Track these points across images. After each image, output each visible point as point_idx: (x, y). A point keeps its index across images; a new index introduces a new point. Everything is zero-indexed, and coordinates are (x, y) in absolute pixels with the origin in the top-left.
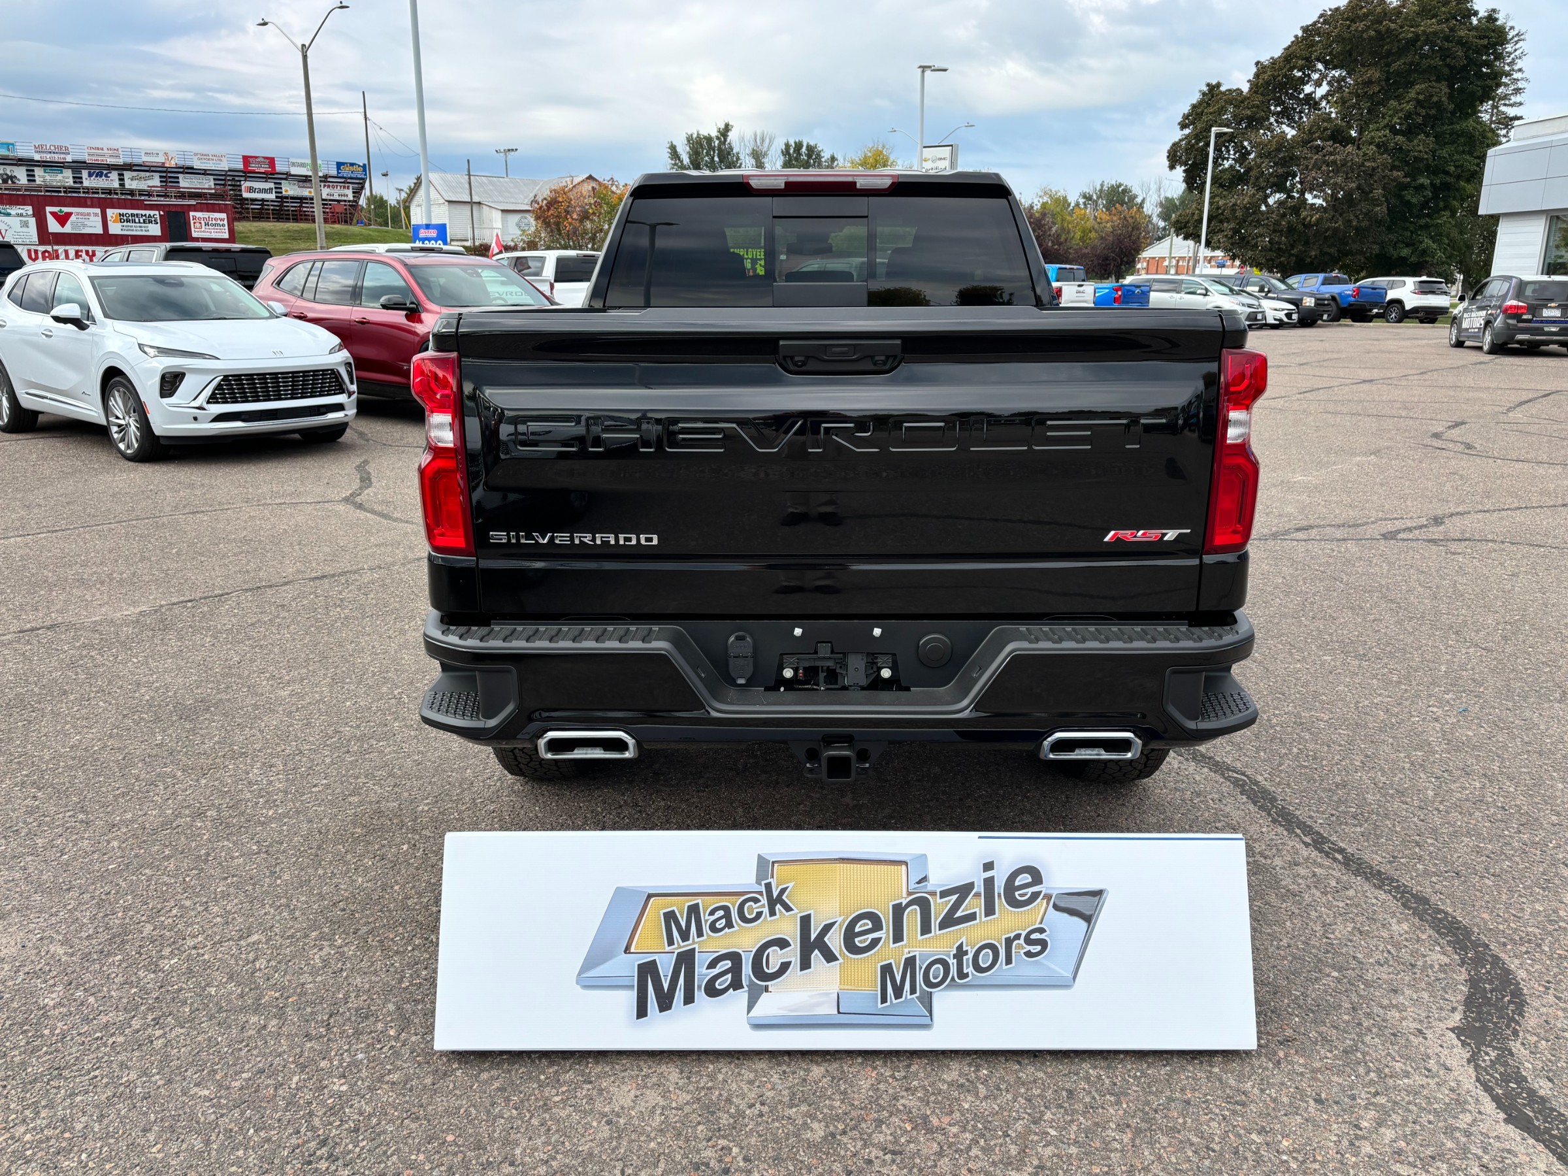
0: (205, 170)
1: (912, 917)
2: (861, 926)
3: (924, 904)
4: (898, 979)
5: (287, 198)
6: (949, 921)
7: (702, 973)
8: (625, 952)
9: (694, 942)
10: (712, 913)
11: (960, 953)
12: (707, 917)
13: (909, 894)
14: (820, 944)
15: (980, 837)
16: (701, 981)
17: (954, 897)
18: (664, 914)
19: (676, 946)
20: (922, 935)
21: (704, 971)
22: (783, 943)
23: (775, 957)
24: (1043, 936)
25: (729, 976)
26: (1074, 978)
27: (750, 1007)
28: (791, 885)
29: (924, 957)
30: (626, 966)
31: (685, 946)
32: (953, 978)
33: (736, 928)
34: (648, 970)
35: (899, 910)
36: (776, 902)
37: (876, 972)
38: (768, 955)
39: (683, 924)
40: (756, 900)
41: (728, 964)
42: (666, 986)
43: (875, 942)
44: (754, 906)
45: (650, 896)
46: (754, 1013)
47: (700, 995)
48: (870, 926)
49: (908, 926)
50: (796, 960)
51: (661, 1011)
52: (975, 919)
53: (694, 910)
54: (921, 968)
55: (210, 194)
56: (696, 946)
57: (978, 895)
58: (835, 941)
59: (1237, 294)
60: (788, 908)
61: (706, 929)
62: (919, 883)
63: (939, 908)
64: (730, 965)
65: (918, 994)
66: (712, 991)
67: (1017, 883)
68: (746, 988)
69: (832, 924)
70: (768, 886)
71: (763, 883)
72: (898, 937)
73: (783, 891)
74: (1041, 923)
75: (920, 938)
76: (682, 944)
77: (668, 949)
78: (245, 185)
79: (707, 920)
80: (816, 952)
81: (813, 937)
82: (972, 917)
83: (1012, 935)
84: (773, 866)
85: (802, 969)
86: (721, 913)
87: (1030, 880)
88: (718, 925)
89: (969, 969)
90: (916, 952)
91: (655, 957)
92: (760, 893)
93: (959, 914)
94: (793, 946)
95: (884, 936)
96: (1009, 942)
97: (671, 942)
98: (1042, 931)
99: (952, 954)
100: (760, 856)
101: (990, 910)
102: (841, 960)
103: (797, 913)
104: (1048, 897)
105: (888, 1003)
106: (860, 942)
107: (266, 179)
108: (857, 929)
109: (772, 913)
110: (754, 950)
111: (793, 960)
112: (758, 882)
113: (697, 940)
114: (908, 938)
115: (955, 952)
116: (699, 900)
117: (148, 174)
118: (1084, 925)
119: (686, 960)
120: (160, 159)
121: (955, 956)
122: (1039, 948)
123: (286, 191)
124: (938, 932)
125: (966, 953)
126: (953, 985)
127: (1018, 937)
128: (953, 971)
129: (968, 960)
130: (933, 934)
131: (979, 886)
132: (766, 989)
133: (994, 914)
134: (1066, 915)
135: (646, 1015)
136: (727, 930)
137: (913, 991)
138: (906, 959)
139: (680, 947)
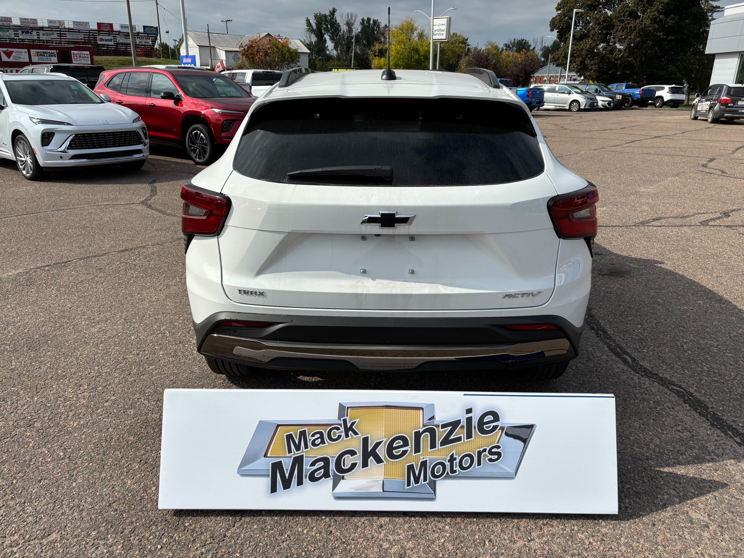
0: (79, 30)
1: (426, 439)
2: (396, 444)
3: (432, 432)
4: (417, 473)
5: (119, 44)
6: (446, 441)
7: (307, 468)
8: (265, 456)
9: (303, 451)
10: (313, 436)
11: (452, 459)
12: (310, 438)
13: (424, 426)
14: (373, 453)
15: (464, 395)
16: (306, 473)
17: (449, 428)
18: (286, 436)
19: (293, 453)
20: (431, 449)
21: (309, 467)
22: (353, 453)
23: (348, 460)
24: (499, 450)
25: (322, 470)
26: (516, 475)
27: (334, 488)
28: (357, 420)
29: (431, 461)
30: (265, 464)
31: (298, 453)
32: (448, 473)
33: (327, 444)
34: (277, 467)
35: (418, 435)
36: (349, 430)
37: (404, 469)
38: (344, 459)
39: (297, 441)
40: (338, 429)
41: (321, 464)
42: (287, 475)
43: (404, 452)
44: (337, 432)
45: (278, 426)
46: (337, 490)
47: (306, 480)
48: (402, 443)
49: (423, 444)
50: (360, 462)
51: (284, 489)
52: (461, 440)
53: (303, 434)
54: (430, 467)
55: (82, 42)
56: (304, 454)
57: (462, 427)
58: (382, 451)
59: (585, 93)
60: (356, 433)
61: (309, 444)
62: (430, 419)
63: (441, 434)
64: (323, 464)
65: (428, 481)
66: (313, 478)
67: (485, 420)
68: (332, 477)
69: (382, 442)
70: (345, 421)
71: (342, 419)
72: (417, 450)
73: (353, 423)
74: (498, 443)
75: (429, 450)
76: (296, 452)
77: (288, 455)
78: (99, 37)
79: (310, 439)
80: (371, 457)
81: (370, 449)
82: (459, 439)
83: (481, 449)
84: (348, 410)
85: (363, 467)
86: (318, 435)
87: (492, 419)
88: (316, 442)
89: (457, 468)
90: (427, 458)
91: (281, 459)
92: (340, 425)
93: (452, 437)
94: (358, 454)
95: (409, 449)
96: (480, 453)
97: (290, 451)
98: (498, 447)
99: (447, 459)
100: (341, 405)
101: (469, 436)
102: (385, 462)
103: (361, 436)
104: (502, 428)
105: (411, 486)
106: (396, 452)
107: (109, 34)
108: (394, 445)
109: (347, 436)
110: (337, 456)
111: (358, 462)
112: (339, 418)
113: (304, 450)
114: (423, 451)
115: (449, 458)
116: (306, 429)
117: (51, 32)
118: (521, 444)
119: (299, 461)
120: (57, 25)
121: (449, 461)
122: (496, 457)
123: (119, 40)
124: (440, 447)
125: (455, 459)
126: (448, 477)
127: (485, 450)
128: (448, 469)
129: (456, 463)
130: (437, 448)
131: (463, 422)
132: (343, 478)
133: (472, 438)
134: (512, 439)
135: (276, 491)
136: (321, 445)
137: (425, 480)
138: (421, 462)
139: (295, 454)
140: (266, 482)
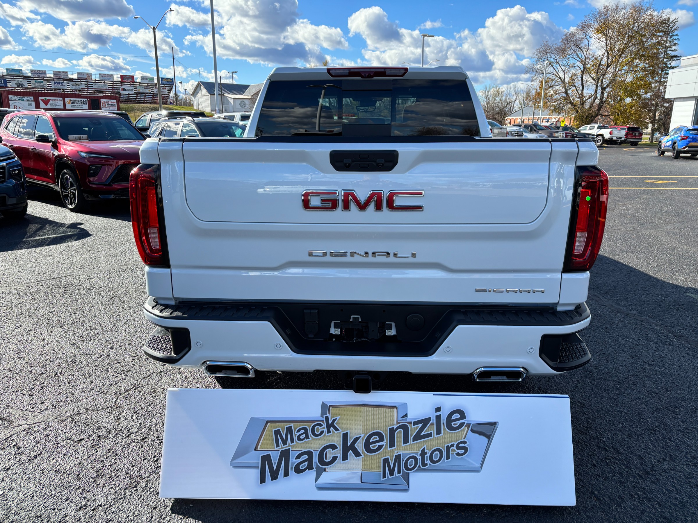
0: (104, 81)
1: (399, 435)
2: (373, 439)
3: (405, 428)
4: (392, 466)
5: (139, 93)
6: (418, 437)
7: (293, 461)
8: (255, 450)
10: (298, 431)
11: (423, 453)
12: (296, 433)
13: (398, 423)
14: (353, 448)
15: (434, 395)
16: (292, 465)
17: (421, 425)
18: (275, 431)
19: (280, 447)
20: (404, 444)
21: (294, 460)
22: (334, 447)
23: (330, 454)
24: (465, 445)
25: (307, 463)
26: (481, 469)
27: (317, 478)
28: (338, 418)
29: (405, 455)
30: (255, 457)
31: (285, 447)
32: (419, 466)
33: (311, 439)
34: (266, 459)
35: (392, 431)
36: (331, 426)
37: (380, 462)
38: (326, 453)
39: (284, 436)
40: (321, 425)
41: (306, 457)
42: (275, 468)
43: (380, 447)
44: (320, 428)
45: (268, 422)
46: (320, 481)
47: (292, 472)
48: (378, 439)
49: (397, 439)
50: (340, 455)
51: (272, 480)
52: (431, 436)
53: (289, 429)
54: (403, 461)
55: (107, 91)
56: (290, 447)
57: (432, 424)
58: (360, 446)
60: (337, 429)
61: (295, 439)
62: (403, 417)
63: (413, 430)
65: (401, 474)
66: (298, 471)
67: (452, 418)
68: (315, 469)
69: (360, 437)
70: (327, 418)
71: (324, 416)
72: (392, 445)
73: (334, 420)
74: (464, 438)
75: (403, 445)
76: (283, 446)
77: (276, 449)
78: (122, 87)
79: (296, 434)
80: (351, 451)
81: (349, 444)
82: (429, 435)
83: (450, 445)
84: (329, 408)
85: (343, 461)
86: (303, 431)
87: (459, 417)
88: (301, 437)
89: (428, 462)
90: (401, 452)
91: (270, 453)
92: (323, 421)
93: (423, 433)
94: (339, 448)
95: (385, 444)
96: (448, 448)
97: (278, 445)
98: (465, 442)
99: (419, 453)
100: (323, 404)
101: (438, 432)
102: (363, 456)
103: (341, 432)
104: (468, 425)
105: (387, 478)
106: (373, 447)
107: (131, 85)
109: (329, 432)
110: (319, 450)
111: (339, 455)
112: (322, 416)
113: (290, 444)
114: (397, 445)
115: (421, 453)
116: (292, 425)
117: (80, 83)
118: (486, 440)
119: (285, 454)
120: (85, 76)
121: (420, 455)
122: (463, 451)
123: (139, 90)
124: (412, 443)
125: (426, 453)
126: (420, 470)
127: (453, 445)
128: (420, 462)
129: (427, 457)
130: (409, 443)
131: (433, 420)
132: (325, 470)
133: (441, 434)
134: (477, 435)
135: (265, 482)
136: (305, 440)
137: (399, 472)
139: (282, 448)
140: (256, 473)
